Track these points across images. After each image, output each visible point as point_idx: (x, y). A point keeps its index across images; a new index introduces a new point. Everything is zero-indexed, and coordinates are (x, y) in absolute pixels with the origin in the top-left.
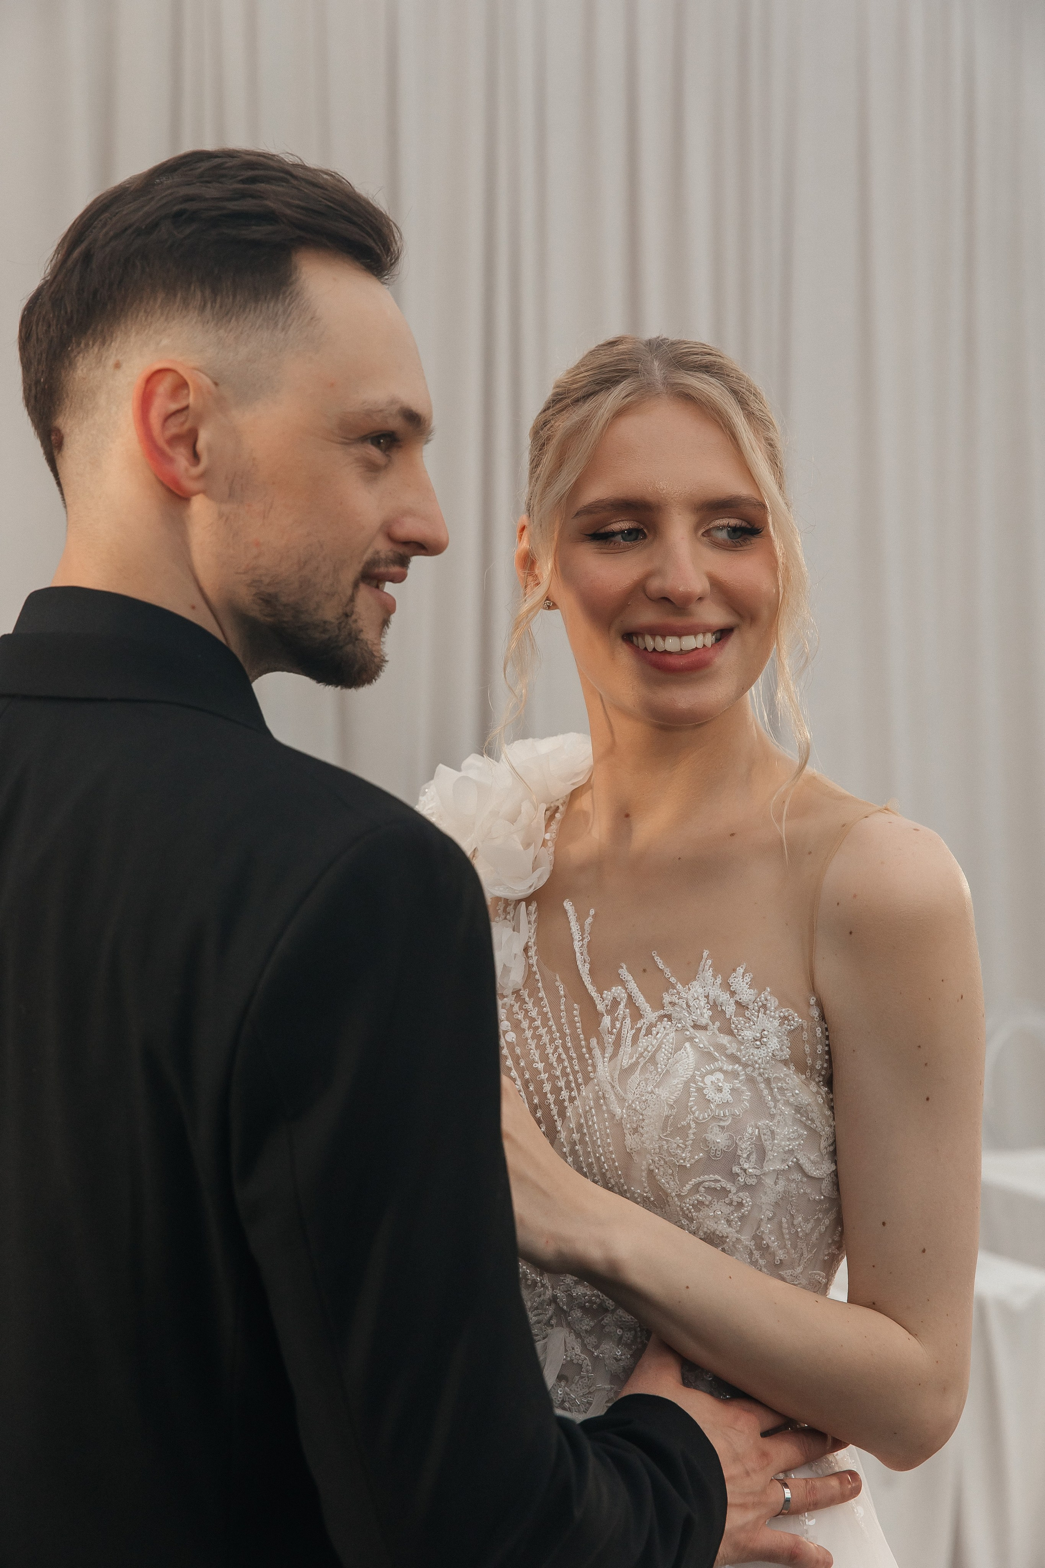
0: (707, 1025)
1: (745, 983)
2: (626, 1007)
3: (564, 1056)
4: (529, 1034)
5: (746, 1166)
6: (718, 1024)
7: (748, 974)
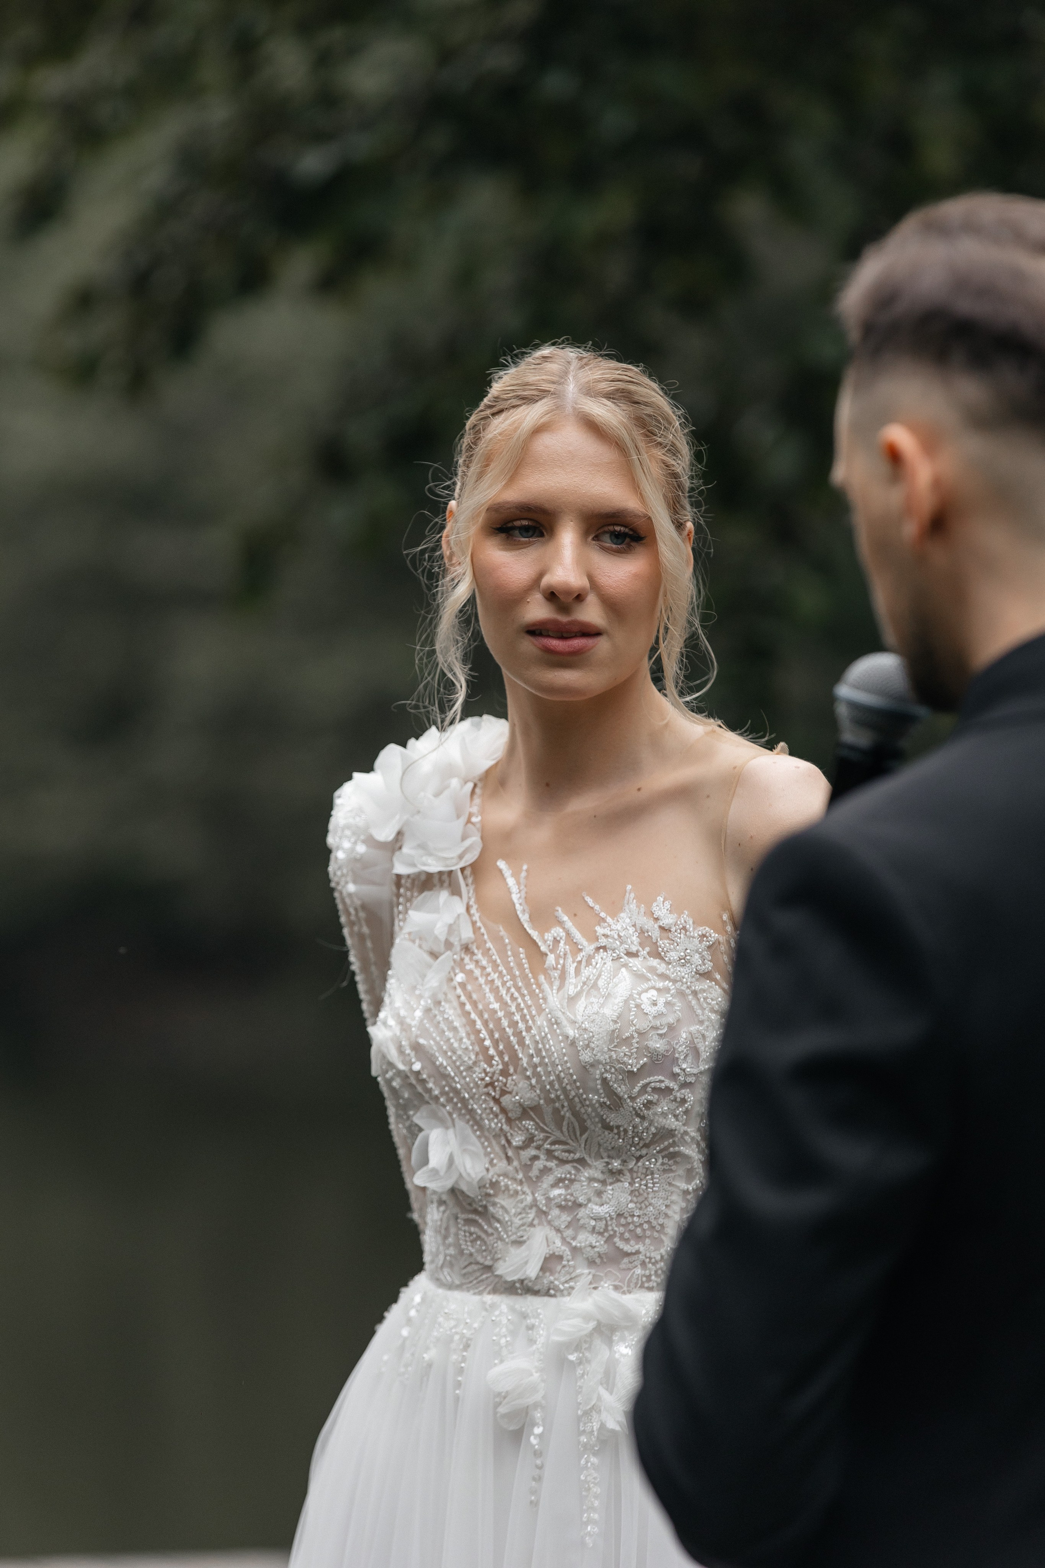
0: (638, 951)
1: (665, 910)
2: (565, 944)
3: (516, 995)
4: (482, 980)
5: (684, 1066)
6: (647, 949)
7: (667, 902)
